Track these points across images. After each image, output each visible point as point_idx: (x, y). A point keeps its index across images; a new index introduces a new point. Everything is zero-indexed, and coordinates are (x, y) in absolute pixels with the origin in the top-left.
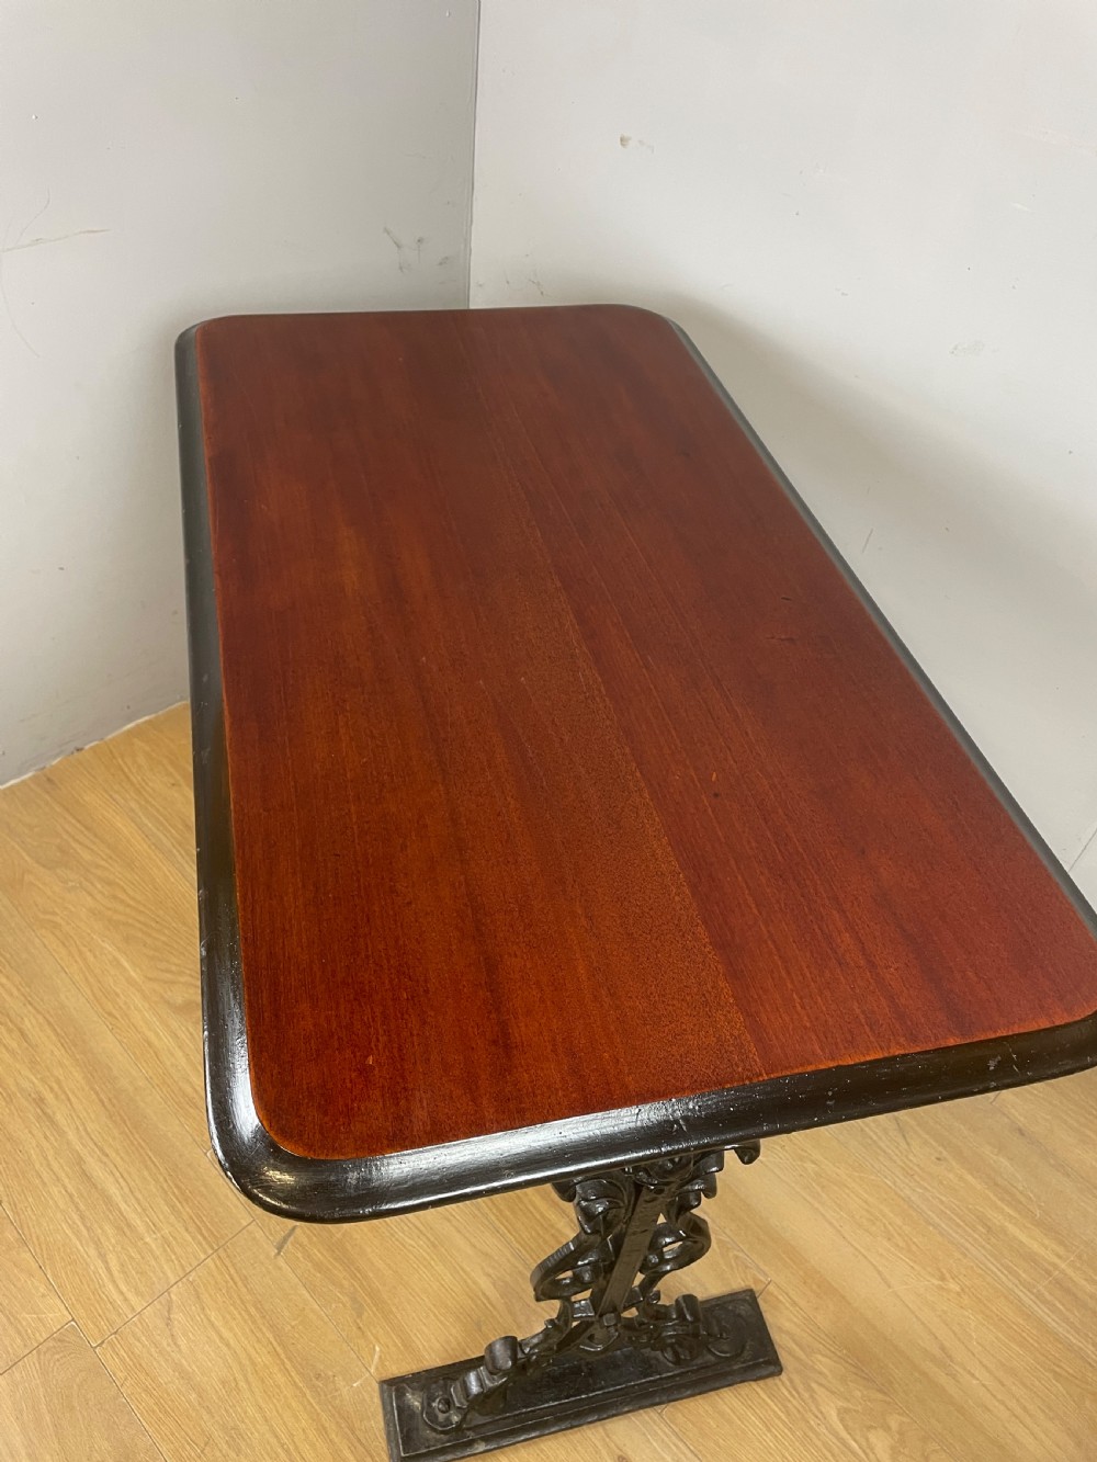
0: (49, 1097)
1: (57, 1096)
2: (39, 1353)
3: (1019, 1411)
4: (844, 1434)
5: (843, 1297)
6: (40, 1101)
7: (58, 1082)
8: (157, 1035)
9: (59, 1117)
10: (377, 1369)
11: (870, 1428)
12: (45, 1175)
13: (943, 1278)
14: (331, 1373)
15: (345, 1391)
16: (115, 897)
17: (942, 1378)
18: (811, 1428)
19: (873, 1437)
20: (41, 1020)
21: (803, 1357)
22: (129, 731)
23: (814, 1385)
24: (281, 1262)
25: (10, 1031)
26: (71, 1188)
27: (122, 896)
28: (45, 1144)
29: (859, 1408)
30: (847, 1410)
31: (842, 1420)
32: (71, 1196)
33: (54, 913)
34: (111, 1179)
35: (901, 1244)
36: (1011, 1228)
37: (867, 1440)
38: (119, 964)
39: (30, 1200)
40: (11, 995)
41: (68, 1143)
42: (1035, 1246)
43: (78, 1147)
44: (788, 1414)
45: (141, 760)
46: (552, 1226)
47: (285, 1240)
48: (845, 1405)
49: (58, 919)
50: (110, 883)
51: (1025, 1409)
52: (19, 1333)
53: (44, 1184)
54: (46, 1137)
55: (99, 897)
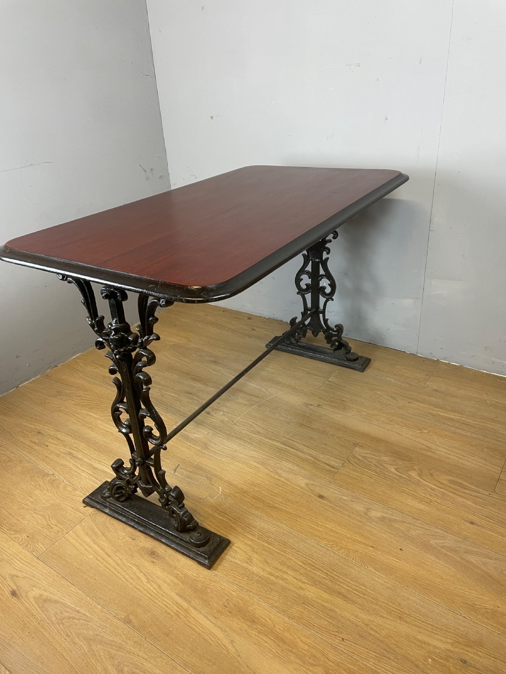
0: (74, 452)
1: (76, 451)
2: (90, 516)
3: (461, 457)
4: (398, 474)
5: (387, 441)
6: (70, 454)
7: (76, 448)
8: (110, 429)
9: (79, 456)
10: (222, 492)
11: (408, 471)
12: (78, 471)
13: (421, 430)
14: (204, 497)
15: (211, 500)
16: (83, 399)
17: (430, 454)
18: (386, 475)
19: (410, 473)
20: (64, 434)
21: (377, 458)
22: (74, 358)
23: (385, 465)
24: (176, 474)
25: (53, 439)
26: (89, 472)
27: (84, 398)
28: (76, 464)
29: (402, 467)
30: (398, 468)
31: (397, 471)
32: (91, 474)
33: (60, 408)
34: (105, 467)
35: (403, 425)
36: (441, 414)
37: (408, 474)
38: (90, 415)
39: (75, 478)
40: (50, 430)
41: (85, 461)
42: (451, 416)
43: (89, 462)
44: (377, 473)
45: (81, 364)
46: (275, 445)
47: (176, 468)
48: (397, 467)
49: (62, 409)
50: (78, 396)
51: (464, 456)
52: (81, 512)
53: (79, 474)
54: (76, 462)
55: (76, 400)
